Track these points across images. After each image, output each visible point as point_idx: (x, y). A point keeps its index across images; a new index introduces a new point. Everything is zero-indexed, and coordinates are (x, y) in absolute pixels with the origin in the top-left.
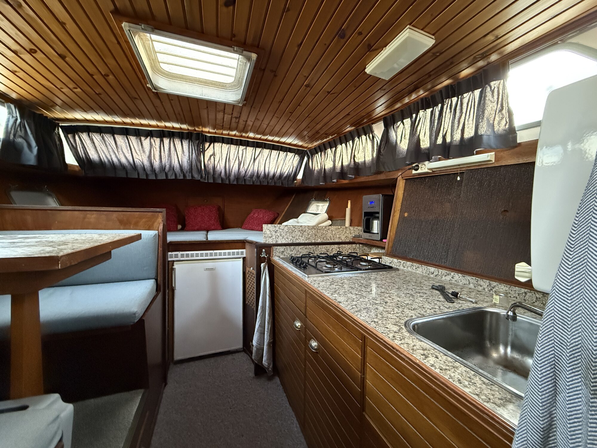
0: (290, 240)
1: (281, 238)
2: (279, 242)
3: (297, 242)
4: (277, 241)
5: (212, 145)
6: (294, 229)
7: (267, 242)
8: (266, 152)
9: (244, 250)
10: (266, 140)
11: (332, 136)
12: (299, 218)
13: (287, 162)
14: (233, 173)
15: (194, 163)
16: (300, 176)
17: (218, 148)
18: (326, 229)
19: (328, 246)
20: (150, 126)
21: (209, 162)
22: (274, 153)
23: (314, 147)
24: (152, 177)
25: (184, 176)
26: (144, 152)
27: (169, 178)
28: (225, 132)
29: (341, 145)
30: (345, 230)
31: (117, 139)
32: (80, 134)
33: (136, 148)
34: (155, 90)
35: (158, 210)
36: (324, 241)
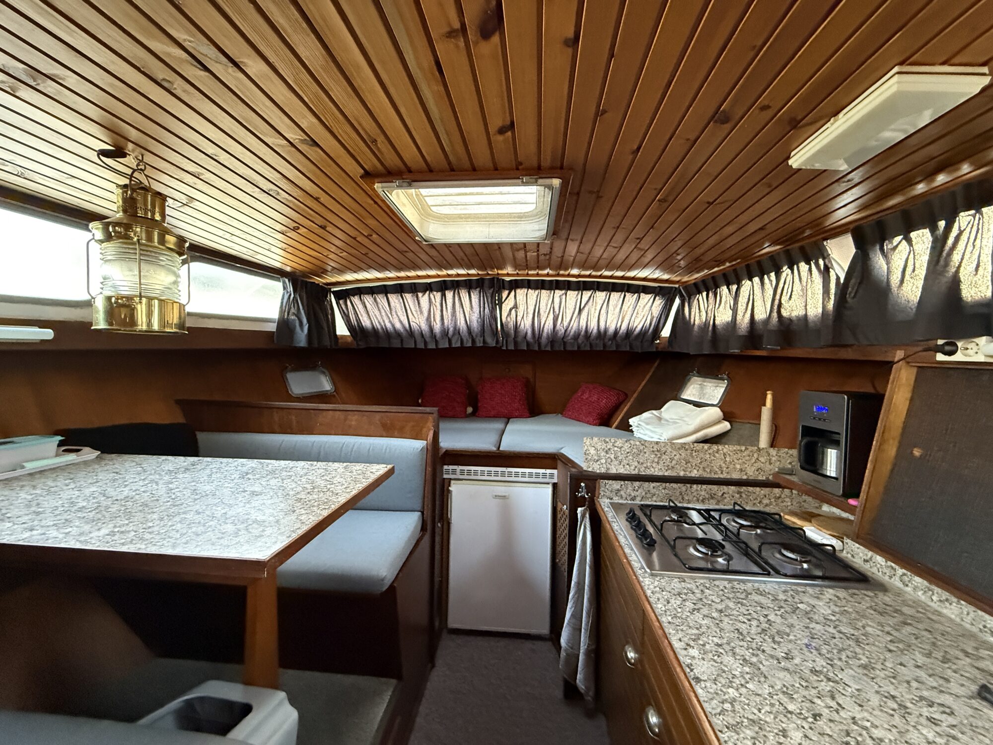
0: (633, 468)
1: (616, 463)
2: (613, 471)
3: (649, 472)
4: (608, 469)
5: (513, 293)
6: (642, 448)
7: (590, 470)
8: (601, 296)
9: (555, 472)
10: (600, 277)
11: (730, 262)
12: (663, 409)
13: (641, 310)
14: (545, 334)
15: (487, 321)
16: (666, 332)
17: (521, 297)
18: (711, 451)
19: (715, 488)
20: (429, 277)
21: (509, 319)
22: (616, 296)
23: (693, 282)
24: (432, 346)
25: (473, 341)
26: (421, 312)
27: (454, 346)
28: (530, 272)
29: (751, 279)
30: (756, 455)
31: (390, 299)
32: (352, 298)
33: (413, 310)
34: (426, 241)
35: (428, 409)
36: (706, 475)
